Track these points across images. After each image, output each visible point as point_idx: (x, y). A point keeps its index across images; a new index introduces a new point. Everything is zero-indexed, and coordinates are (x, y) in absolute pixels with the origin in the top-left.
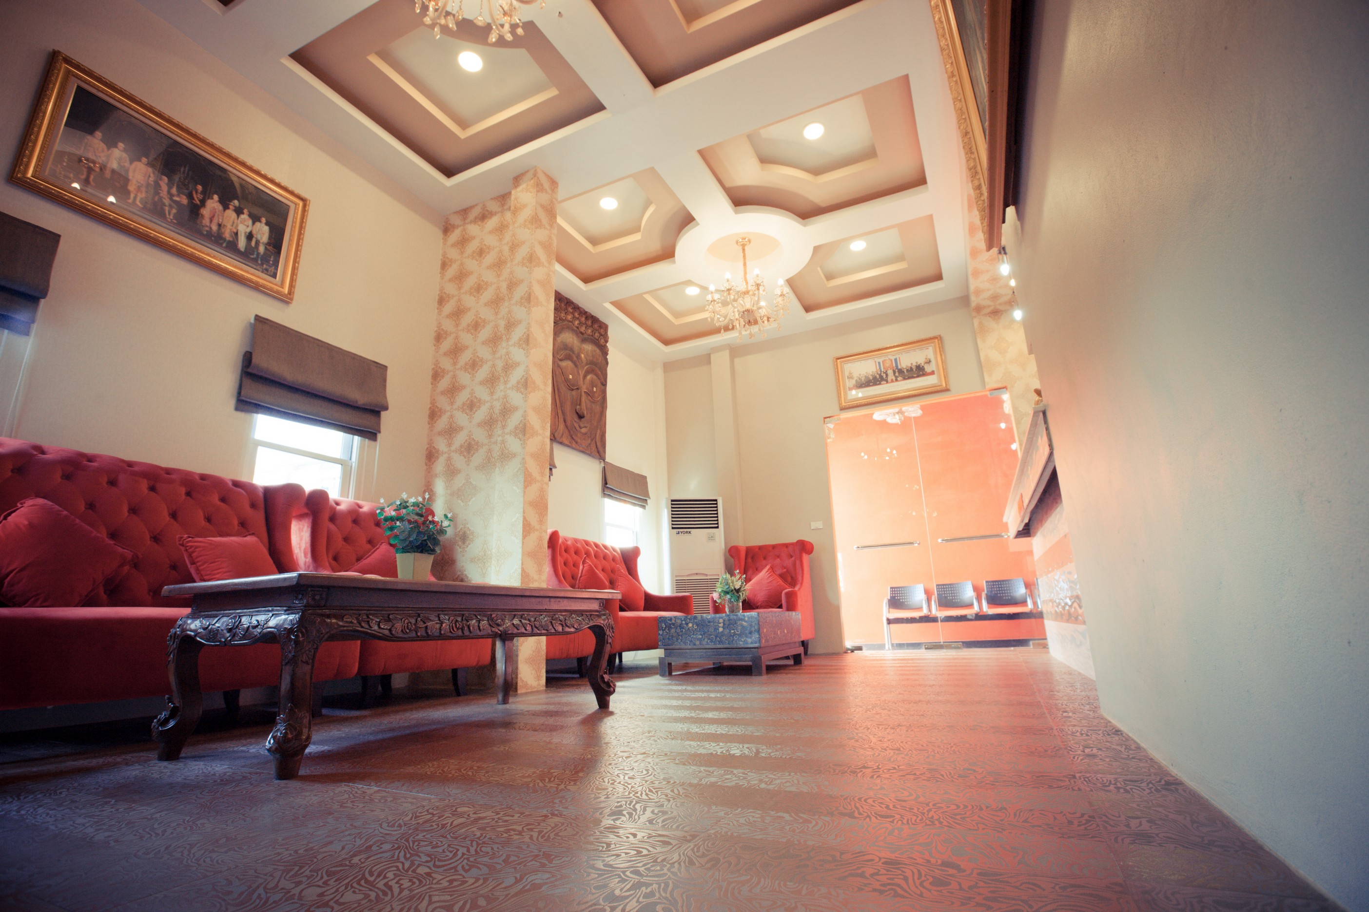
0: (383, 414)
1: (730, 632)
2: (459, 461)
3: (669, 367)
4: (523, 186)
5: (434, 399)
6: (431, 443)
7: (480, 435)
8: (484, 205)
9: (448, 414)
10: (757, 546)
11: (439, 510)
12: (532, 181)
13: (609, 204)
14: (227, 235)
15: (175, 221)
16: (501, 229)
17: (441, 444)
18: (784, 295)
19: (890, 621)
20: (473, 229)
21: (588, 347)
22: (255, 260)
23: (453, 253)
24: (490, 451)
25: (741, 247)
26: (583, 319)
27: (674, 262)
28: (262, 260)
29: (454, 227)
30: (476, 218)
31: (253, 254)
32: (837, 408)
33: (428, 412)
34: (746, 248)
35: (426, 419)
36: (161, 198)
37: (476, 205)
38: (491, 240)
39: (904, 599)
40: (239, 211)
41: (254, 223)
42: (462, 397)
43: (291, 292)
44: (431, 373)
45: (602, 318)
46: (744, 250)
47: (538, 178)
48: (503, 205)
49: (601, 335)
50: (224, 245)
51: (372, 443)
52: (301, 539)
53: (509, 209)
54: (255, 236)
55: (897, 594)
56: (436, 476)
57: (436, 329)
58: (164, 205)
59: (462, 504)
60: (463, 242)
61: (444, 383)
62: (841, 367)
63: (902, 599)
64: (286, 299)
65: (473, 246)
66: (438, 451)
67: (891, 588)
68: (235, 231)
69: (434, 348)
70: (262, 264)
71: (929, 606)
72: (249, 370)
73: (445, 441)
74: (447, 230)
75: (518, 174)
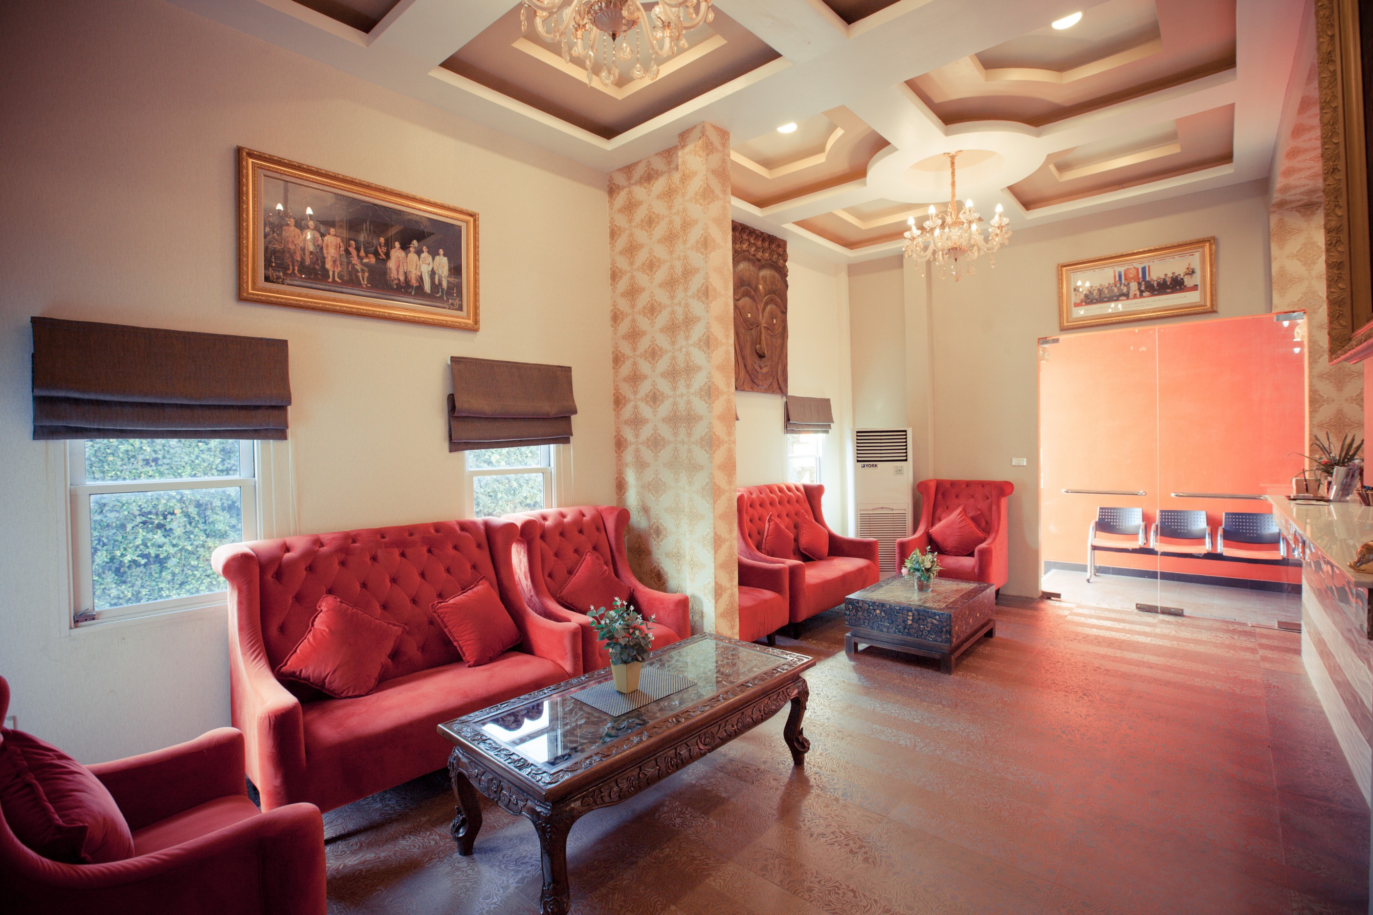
0: (573, 417)
1: (919, 627)
2: (647, 454)
3: (854, 270)
4: (690, 148)
5: (617, 385)
6: (618, 431)
7: (665, 431)
8: (649, 162)
9: (632, 403)
10: (948, 481)
11: (632, 500)
12: (700, 142)
13: (788, 128)
14: (414, 283)
15: (369, 285)
16: (669, 194)
17: (628, 434)
18: (1002, 227)
19: (1095, 548)
20: (639, 192)
21: (766, 273)
22: (441, 298)
23: (621, 221)
24: (676, 450)
25: (949, 159)
26: (759, 243)
27: (865, 184)
28: (447, 294)
29: (619, 188)
30: (641, 178)
31: (438, 293)
32: (1056, 326)
33: (612, 399)
34: (956, 160)
35: (612, 406)
36: (353, 268)
37: (640, 161)
38: (659, 207)
39: (1116, 522)
40: (419, 252)
41: (433, 259)
42: (645, 388)
43: (476, 322)
44: (611, 357)
45: (779, 236)
46: (953, 164)
47: (707, 136)
48: (669, 163)
49: (779, 255)
50: (413, 293)
51: (566, 446)
52: (520, 562)
53: (677, 168)
54: (437, 272)
55: (1108, 515)
56: (627, 465)
57: (612, 308)
58: (357, 271)
59: (654, 499)
60: (630, 207)
61: (626, 369)
62: (1067, 277)
63: (1113, 522)
64: (474, 329)
65: (640, 214)
66: (626, 440)
67: (1101, 508)
68: (419, 274)
69: (612, 329)
70: (448, 300)
71: (1147, 538)
72: (456, 415)
73: (632, 431)
74: (612, 190)
75: (683, 130)
